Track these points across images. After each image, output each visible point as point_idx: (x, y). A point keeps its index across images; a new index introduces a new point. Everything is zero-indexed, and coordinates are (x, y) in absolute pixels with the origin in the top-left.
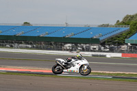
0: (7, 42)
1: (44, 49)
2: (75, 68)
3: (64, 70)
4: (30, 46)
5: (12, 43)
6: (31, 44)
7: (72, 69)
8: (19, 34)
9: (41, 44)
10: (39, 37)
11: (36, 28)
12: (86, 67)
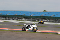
0: (36, 19)
1: (52, 22)
2: (31, 29)
3: (27, 29)
4: (46, 21)
5: (39, 19)
6: (47, 20)
7: (30, 29)
8: (42, 15)
9: (51, 20)
10: (50, 17)
11: (49, 13)
12: (35, 28)
